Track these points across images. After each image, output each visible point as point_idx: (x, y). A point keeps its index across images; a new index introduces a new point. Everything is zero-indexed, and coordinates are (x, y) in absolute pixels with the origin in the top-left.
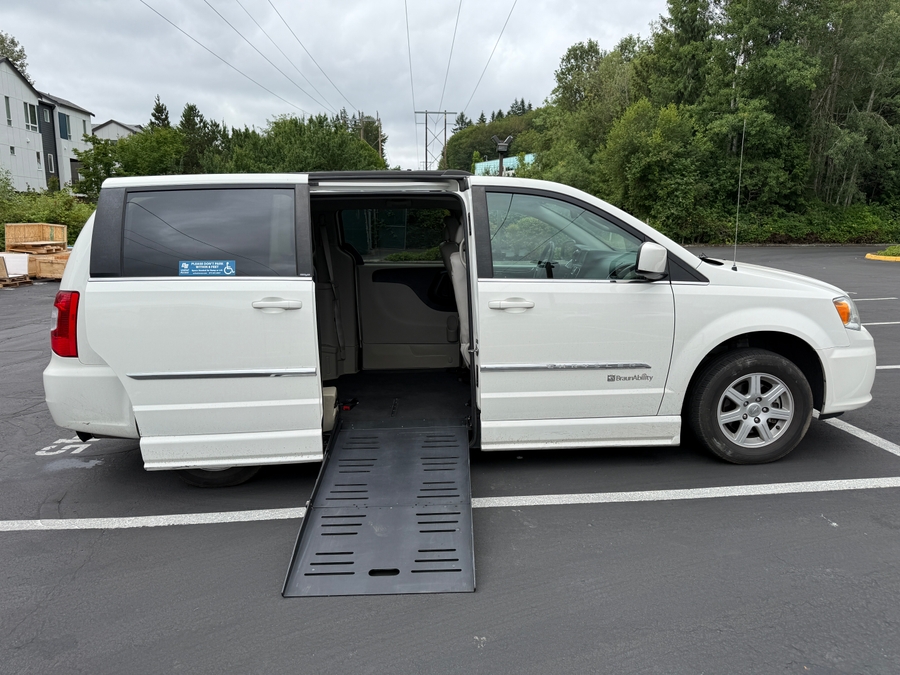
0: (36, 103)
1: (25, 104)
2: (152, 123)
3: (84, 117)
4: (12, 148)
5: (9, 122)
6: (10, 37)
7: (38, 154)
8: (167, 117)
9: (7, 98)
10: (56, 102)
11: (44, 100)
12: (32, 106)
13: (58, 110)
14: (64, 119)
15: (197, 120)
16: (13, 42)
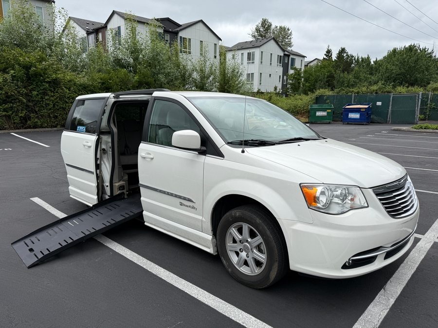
0: (282, 54)
1: (278, 55)
2: (324, 58)
3: (302, 58)
4: (270, 75)
5: (271, 64)
6: (287, 27)
7: (280, 76)
8: (331, 55)
9: (271, 54)
10: (290, 53)
11: (286, 53)
12: (281, 56)
13: (291, 56)
14: (293, 60)
15: (345, 55)
16: (288, 30)
